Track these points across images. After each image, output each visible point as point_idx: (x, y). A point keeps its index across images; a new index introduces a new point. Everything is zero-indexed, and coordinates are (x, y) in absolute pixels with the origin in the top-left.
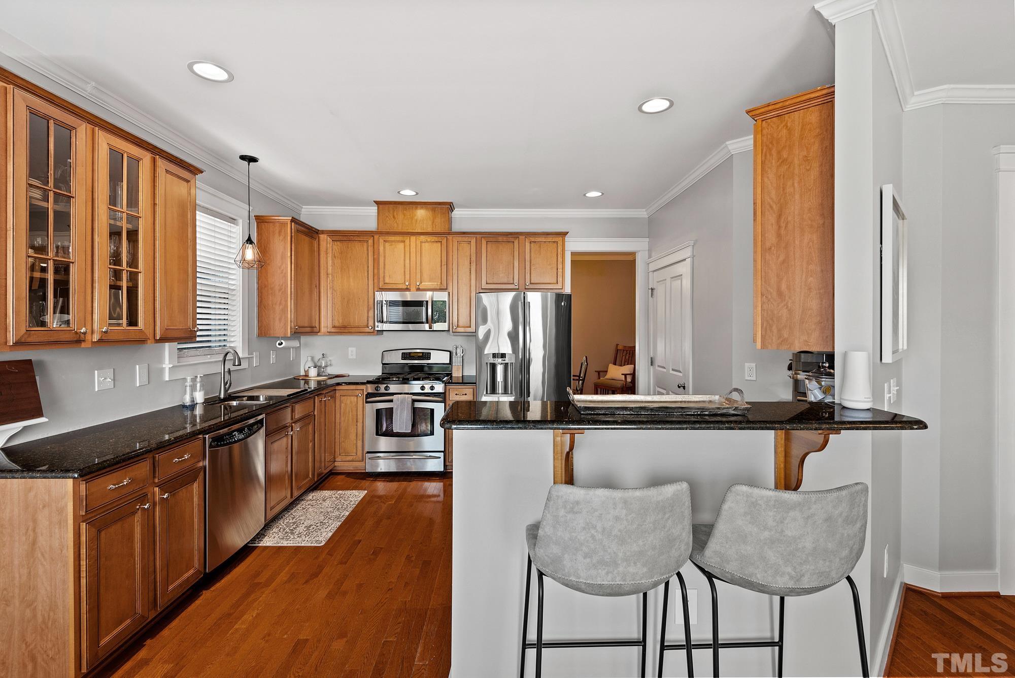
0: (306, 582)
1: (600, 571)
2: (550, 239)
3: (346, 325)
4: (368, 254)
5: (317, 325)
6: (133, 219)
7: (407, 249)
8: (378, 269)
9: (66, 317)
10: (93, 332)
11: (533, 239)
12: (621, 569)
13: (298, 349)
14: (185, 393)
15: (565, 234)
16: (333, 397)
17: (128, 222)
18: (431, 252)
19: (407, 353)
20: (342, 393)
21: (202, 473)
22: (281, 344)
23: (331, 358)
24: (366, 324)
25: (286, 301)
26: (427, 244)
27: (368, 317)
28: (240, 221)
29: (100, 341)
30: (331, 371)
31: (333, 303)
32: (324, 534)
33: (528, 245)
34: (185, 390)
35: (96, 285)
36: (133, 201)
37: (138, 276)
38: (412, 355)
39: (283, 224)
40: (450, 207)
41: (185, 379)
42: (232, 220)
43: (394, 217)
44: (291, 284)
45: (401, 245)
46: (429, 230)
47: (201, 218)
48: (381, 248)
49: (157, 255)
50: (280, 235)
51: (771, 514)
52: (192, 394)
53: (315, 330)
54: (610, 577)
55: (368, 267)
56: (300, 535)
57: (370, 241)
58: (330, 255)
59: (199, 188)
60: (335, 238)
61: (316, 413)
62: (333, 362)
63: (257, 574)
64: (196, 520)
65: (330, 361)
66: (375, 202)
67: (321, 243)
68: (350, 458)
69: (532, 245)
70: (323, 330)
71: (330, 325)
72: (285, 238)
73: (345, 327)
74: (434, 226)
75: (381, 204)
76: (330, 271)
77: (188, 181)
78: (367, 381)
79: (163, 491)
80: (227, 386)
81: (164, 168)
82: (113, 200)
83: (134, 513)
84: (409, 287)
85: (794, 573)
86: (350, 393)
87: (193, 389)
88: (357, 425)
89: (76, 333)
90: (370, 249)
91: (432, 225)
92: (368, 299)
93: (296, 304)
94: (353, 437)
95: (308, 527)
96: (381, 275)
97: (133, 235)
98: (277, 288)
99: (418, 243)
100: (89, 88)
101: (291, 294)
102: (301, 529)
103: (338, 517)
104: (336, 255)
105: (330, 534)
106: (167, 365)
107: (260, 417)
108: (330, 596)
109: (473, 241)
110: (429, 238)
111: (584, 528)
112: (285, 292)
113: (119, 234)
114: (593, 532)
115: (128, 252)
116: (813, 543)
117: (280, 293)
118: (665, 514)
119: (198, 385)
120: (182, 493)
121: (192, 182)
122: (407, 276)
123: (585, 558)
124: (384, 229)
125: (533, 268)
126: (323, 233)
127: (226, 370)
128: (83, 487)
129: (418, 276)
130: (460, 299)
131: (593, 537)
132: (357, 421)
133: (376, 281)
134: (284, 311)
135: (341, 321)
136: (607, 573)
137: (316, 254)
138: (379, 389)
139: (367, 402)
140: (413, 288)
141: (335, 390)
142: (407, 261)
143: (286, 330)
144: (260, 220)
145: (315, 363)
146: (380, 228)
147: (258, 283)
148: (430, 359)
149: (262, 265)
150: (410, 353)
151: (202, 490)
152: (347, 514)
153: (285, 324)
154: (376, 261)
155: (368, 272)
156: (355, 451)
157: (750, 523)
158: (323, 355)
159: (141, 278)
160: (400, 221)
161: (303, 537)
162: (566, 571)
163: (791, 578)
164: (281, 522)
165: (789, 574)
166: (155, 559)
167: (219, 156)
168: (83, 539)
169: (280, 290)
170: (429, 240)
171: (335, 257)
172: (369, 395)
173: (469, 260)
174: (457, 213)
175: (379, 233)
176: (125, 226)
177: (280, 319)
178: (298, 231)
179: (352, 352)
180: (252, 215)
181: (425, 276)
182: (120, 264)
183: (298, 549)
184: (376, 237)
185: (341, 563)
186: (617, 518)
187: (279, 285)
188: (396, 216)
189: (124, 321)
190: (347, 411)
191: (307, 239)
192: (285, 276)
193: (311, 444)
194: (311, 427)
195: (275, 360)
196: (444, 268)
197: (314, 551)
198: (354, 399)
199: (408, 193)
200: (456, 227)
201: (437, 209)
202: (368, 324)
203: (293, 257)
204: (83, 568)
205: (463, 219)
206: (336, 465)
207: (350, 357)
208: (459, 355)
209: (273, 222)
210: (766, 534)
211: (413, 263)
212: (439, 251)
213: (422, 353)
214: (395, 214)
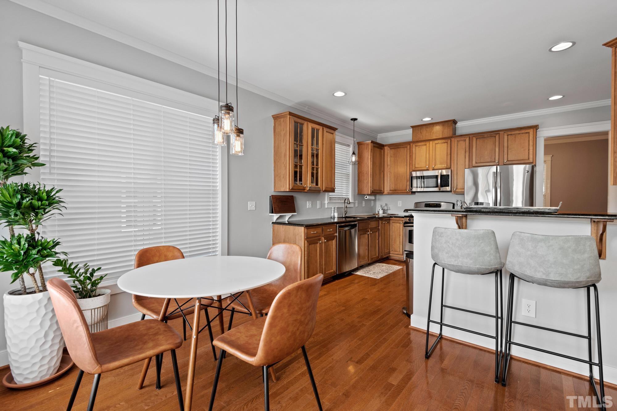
0: (370, 286)
1: (452, 259)
3: (396, 189)
4: (407, 154)
5: (383, 190)
6: (317, 150)
7: (428, 149)
8: (412, 161)
9: (301, 182)
10: (307, 187)
11: (510, 133)
12: (460, 260)
13: (375, 200)
14: (332, 213)
15: (536, 127)
16: (389, 223)
17: (316, 151)
18: (441, 149)
19: (428, 204)
20: (393, 221)
21: (336, 237)
22: (366, 197)
23: (390, 206)
24: (405, 189)
25: (369, 178)
26: (439, 145)
27: (407, 185)
28: (351, 146)
29: (309, 190)
30: (390, 212)
31: (390, 179)
32: (380, 276)
33: (506, 137)
34: (332, 212)
35: (308, 172)
36: (317, 143)
37: (318, 169)
38: (430, 205)
39: (368, 144)
40: (455, 122)
41: (332, 208)
42: (349, 146)
43: (421, 133)
44: (371, 171)
45: (425, 147)
46: (441, 137)
47: (337, 146)
48: (414, 149)
49: (324, 161)
50: (366, 150)
51: (530, 244)
52: (334, 214)
53: (382, 192)
54: (456, 262)
55: (407, 160)
56: (370, 274)
57: (408, 147)
58: (389, 156)
59: (336, 135)
60: (392, 147)
61: (380, 228)
62: (391, 208)
63: (354, 280)
64: (334, 253)
65: (389, 207)
66: (411, 127)
67: (385, 150)
68: (397, 253)
70: (386, 192)
71: (389, 189)
72: (369, 150)
73: (395, 190)
74: (443, 134)
75: (414, 127)
76: (389, 164)
77: (333, 134)
78: (405, 216)
79: (325, 239)
80: (346, 213)
81: (326, 131)
82: (312, 145)
83: (317, 243)
84: (428, 168)
85: (544, 272)
86: (396, 221)
87: (334, 212)
88: (400, 237)
89: (304, 187)
90: (408, 151)
91: (442, 134)
92: (407, 176)
93: (373, 180)
94: (398, 243)
95: (374, 273)
96: (414, 163)
97: (317, 155)
98: (365, 173)
99: (434, 144)
100: (306, 109)
101: (371, 175)
102: (371, 272)
103: (387, 272)
104: (392, 155)
105: (382, 276)
106: (326, 202)
107: (356, 223)
108: (378, 291)
109: (467, 140)
110: (440, 141)
111: (445, 243)
112: (368, 174)
113: (314, 156)
114: (448, 244)
115: (316, 161)
116: (554, 259)
118: (480, 240)
119: (336, 210)
120: (330, 242)
121: (334, 134)
122: (428, 163)
123: (446, 254)
124: (416, 140)
125: (509, 151)
126: (386, 146)
127: (345, 207)
128: (306, 230)
129: (434, 162)
130: (459, 173)
131: (448, 246)
132: (400, 236)
133: (411, 167)
134: (368, 183)
135: (393, 187)
136: (455, 260)
137: (383, 156)
138: (410, 220)
139: (404, 226)
140: (431, 168)
141: (390, 220)
142: (428, 155)
143: (368, 191)
144: (359, 144)
145: (382, 208)
146: (413, 140)
147: (358, 171)
148: (441, 207)
149: (359, 163)
151: (336, 243)
152: (391, 272)
153: (368, 189)
154: (411, 157)
155: (407, 162)
156: (399, 250)
157: (521, 248)
158: (386, 204)
159: (319, 169)
160: (425, 134)
161: (372, 275)
162: (440, 259)
163: (544, 274)
164: (364, 269)
165: (542, 272)
166: (322, 261)
167: (343, 121)
168: (306, 245)
170: (440, 142)
171: (391, 157)
172: (406, 223)
173: (464, 150)
174: (459, 125)
175: (413, 142)
176: (315, 152)
177: (366, 186)
178: (374, 147)
179: (399, 203)
180: (356, 142)
181: (438, 162)
182: (314, 166)
183: (368, 278)
184: (411, 144)
185: (385, 284)
186: (457, 239)
188: (422, 132)
189: (315, 184)
190: (395, 230)
191: (378, 149)
192: (368, 167)
193: (377, 241)
194: (377, 233)
195: (365, 205)
196: (449, 156)
197: (375, 280)
198: (398, 224)
199: (427, 119)
200: (459, 132)
202: (406, 188)
203: (372, 159)
204: (306, 254)
205: (463, 127)
206: (390, 255)
207: (399, 206)
208: (459, 205)
209: (364, 144)
210: (529, 253)
211: (431, 156)
212: (446, 148)
213: (437, 204)
214: (422, 131)
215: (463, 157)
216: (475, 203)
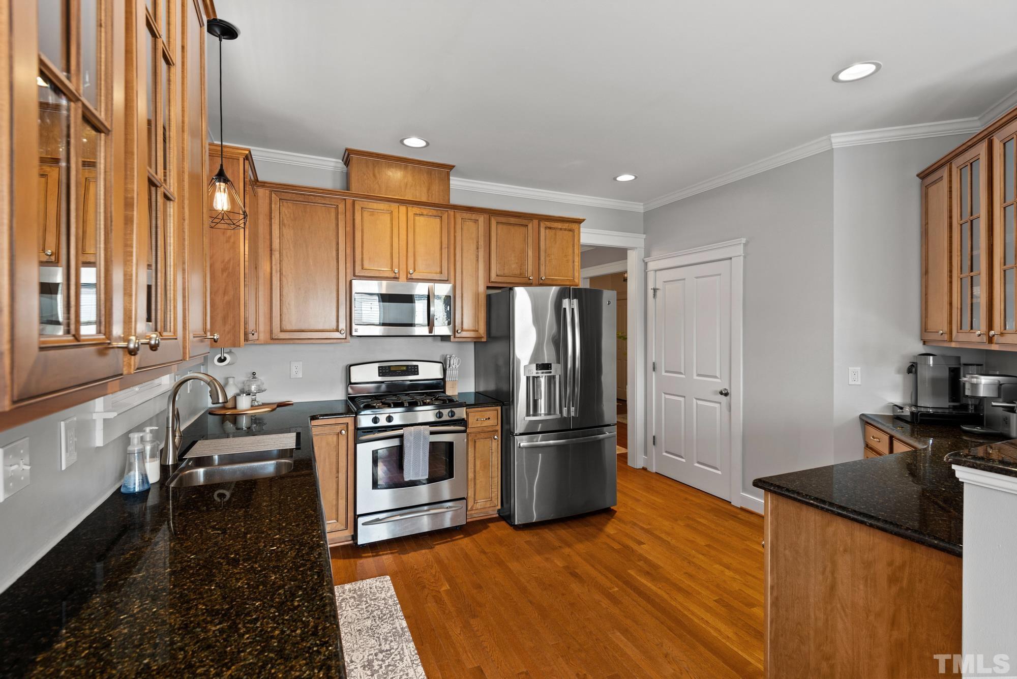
2: (566, 226)
3: (303, 328)
4: (337, 223)
5: (255, 329)
7: (395, 223)
8: (353, 247)
11: (548, 224)
15: (579, 221)
18: (427, 229)
19: (385, 367)
22: (222, 360)
24: (334, 327)
25: (236, 289)
26: (421, 217)
27: (338, 317)
33: (543, 231)
38: (392, 369)
39: (230, 161)
40: (447, 171)
43: (374, 175)
44: (245, 262)
45: (387, 215)
46: (425, 199)
48: (359, 217)
55: (338, 244)
57: (341, 206)
58: (276, 222)
60: (285, 196)
67: (261, 201)
69: (547, 231)
70: (263, 336)
71: (276, 328)
73: (301, 330)
74: (430, 195)
75: (348, 153)
76: (276, 245)
84: (397, 275)
86: (326, 430)
90: (342, 217)
91: (428, 193)
92: (337, 290)
96: (358, 256)
98: (219, 266)
99: (411, 214)
101: (244, 277)
104: (286, 221)
109: (480, 220)
110: (425, 210)
117: (225, 275)
122: (396, 261)
124: (361, 190)
125: (547, 259)
126: (263, 186)
129: (411, 261)
132: (337, 472)
133: (350, 265)
135: (294, 322)
138: (377, 421)
140: (403, 277)
142: (395, 240)
143: (236, 336)
148: (413, 375)
150: (390, 367)
153: (234, 327)
154: (349, 235)
155: (338, 251)
156: (334, 516)
158: (254, 374)
160: (385, 183)
169: (223, 270)
170: (424, 213)
171: (284, 225)
172: (362, 431)
173: (475, 244)
175: (355, 195)
177: (225, 319)
179: (297, 370)
181: (420, 261)
184: (349, 201)
187: (223, 262)
188: (377, 175)
190: (323, 457)
192: (234, 248)
196: (445, 252)
198: (330, 437)
201: (433, 173)
202: (338, 326)
205: (461, 190)
208: (453, 366)
211: (403, 243)
212: (438, 230)
213: (407, 366)
214: (376, 171)
215: (474, 257)
216: (537, 365)
